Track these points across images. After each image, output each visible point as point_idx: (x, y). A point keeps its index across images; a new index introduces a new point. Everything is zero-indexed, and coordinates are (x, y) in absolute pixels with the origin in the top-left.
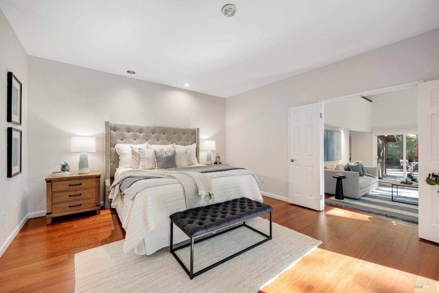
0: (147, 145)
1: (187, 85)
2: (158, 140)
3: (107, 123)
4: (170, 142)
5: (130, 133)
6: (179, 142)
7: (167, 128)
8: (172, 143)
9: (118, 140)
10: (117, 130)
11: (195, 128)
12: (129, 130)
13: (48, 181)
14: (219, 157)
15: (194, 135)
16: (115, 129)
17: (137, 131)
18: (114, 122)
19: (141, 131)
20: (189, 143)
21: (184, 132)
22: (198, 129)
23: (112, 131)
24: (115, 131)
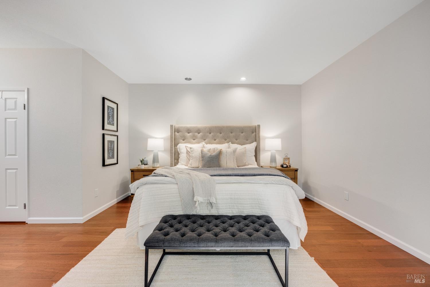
0: (203, 145)
1: (243, 79)
2: (215, 140)
3: (171, 126)
4: (226, 141)
5: (190, 134)
6: (237, 141)
7: (224, 127)
8: (228, 142)
9: (180, 140)
10: (180, 132)
11: (255, 125)
12: (189, 131)
13: (132, 171)
14: (289, 158)
15: (255, 133)
16: (178, 130)
17: (196, 132)
18: (177, 125)
19: (199, 131)
20: (248, 142)
21: (242, 130)
22: (259, 126)
23: (176, 133)
24: (178, 132)
